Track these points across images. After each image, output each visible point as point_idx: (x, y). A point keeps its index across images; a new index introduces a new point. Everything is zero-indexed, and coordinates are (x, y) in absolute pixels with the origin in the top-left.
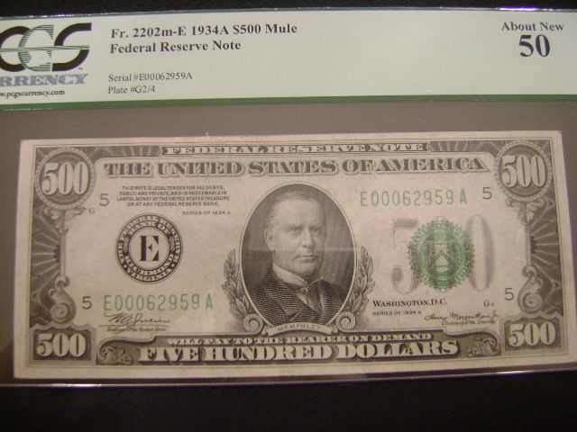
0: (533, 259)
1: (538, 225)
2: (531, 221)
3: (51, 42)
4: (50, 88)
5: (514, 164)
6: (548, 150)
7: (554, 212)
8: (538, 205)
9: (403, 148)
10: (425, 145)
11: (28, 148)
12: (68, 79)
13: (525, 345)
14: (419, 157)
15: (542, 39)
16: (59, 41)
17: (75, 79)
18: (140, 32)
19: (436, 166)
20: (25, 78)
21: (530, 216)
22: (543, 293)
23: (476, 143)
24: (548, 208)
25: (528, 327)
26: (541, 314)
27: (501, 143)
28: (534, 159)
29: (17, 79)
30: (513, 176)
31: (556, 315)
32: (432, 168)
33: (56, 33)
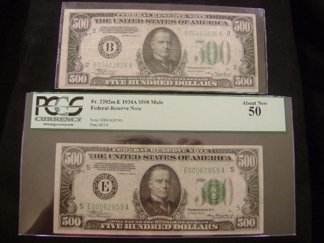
0: (248, 195)
1: (251, 182)
2: (248, 181)
3: (68, 104)
4: (68, 123)
5: (243, 158)
6: (257, 153)
7: (257, 177)
8: (252, 174)
9: (201, 151)
10: (210, 150)
11: (59, 146)
12: (74, 119)
13: (243, 227)
14: (207, 155)
15: (258, 108)
16: (71, 103)
17: (77, 120)
18: (103, 102)
19: (213, 159)
20: (58, 118)
21: (248, 179)
22: (251, 208)
23: (229, 150)
24: (255, 176)
25: (245, 220)
26: (250, 215)
27: (239, 150)
28: (251, 156)
29: (55, 118)
30: (243, 163)
31: (256, 216)
32: (212, 159)
33: (70, 100)
